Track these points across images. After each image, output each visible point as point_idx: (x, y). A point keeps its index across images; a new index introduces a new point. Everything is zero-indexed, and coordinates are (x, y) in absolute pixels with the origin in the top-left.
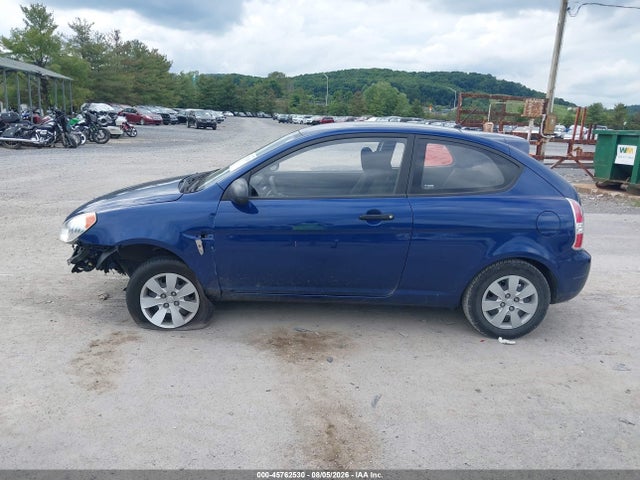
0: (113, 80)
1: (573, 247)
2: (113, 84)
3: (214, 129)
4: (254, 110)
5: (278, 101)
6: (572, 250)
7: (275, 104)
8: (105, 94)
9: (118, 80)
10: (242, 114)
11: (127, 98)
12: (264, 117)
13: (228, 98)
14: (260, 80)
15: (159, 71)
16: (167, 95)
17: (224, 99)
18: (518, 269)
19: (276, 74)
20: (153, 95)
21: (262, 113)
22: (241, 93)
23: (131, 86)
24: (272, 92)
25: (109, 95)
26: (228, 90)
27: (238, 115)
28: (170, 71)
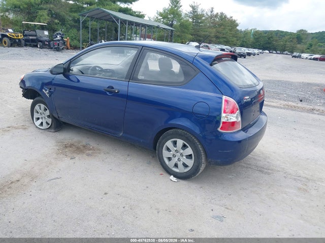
0: (204, 31)
1: (219, 129)
2: (203, 33)
3: (245, 58)
4: (282, 50)
5: (298, 46)
6: (218, 131)
7: (296, 47)
8: (199, 38)
9: (206, 31)
10: (275, 52)
11: (210, 40)
12: (287, 54)
13: (269, 43)
14: (291, 34)
15: (230, 27)
16: (233, 40)
17: (266, 43)
18: (182, 136)
19: (302, 30)
20: (225, 40)
21: (286, 52)
22: (276, 41)
23: (213, 35)
24: (295, 41)
25: (201, 39)
26: (269, 39)
27: (272, 53)
28: (238, 28)
